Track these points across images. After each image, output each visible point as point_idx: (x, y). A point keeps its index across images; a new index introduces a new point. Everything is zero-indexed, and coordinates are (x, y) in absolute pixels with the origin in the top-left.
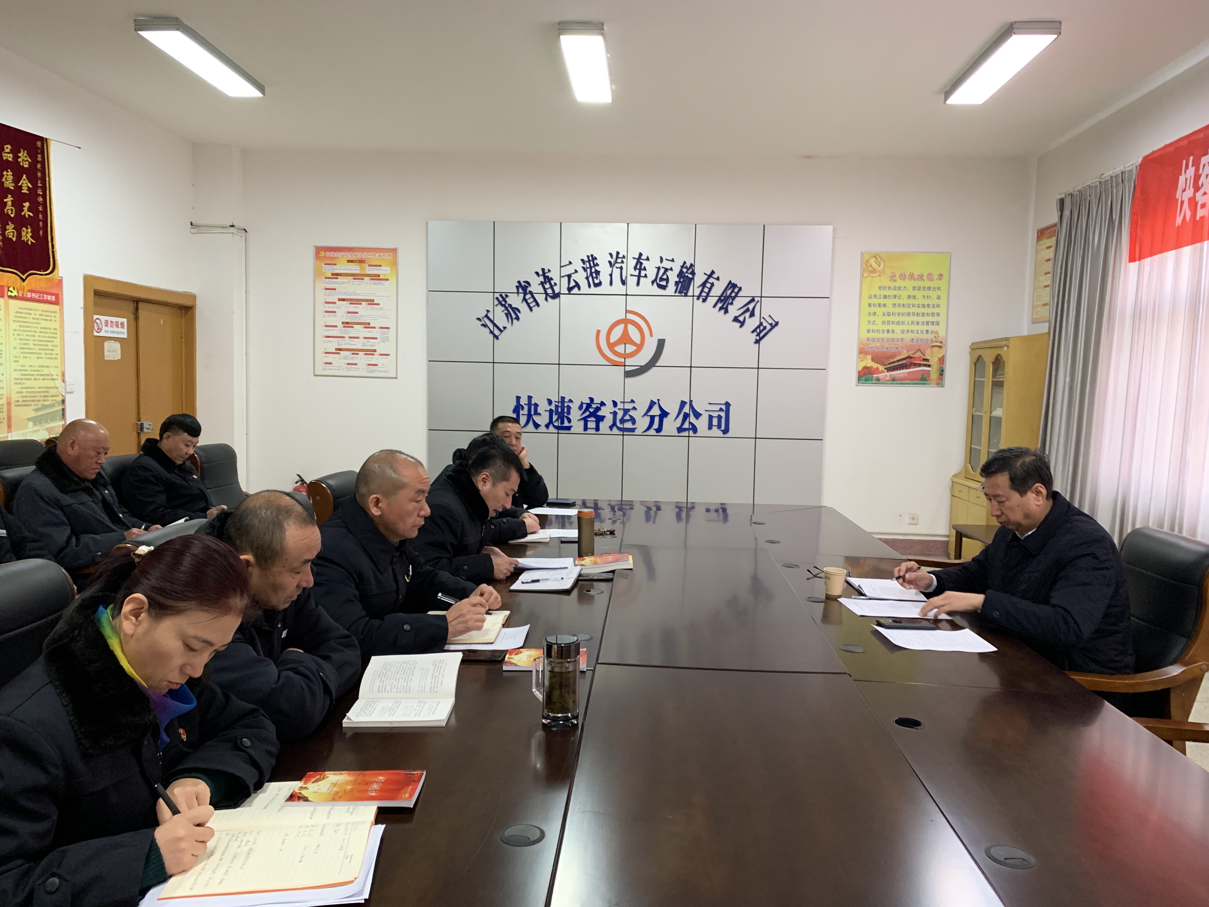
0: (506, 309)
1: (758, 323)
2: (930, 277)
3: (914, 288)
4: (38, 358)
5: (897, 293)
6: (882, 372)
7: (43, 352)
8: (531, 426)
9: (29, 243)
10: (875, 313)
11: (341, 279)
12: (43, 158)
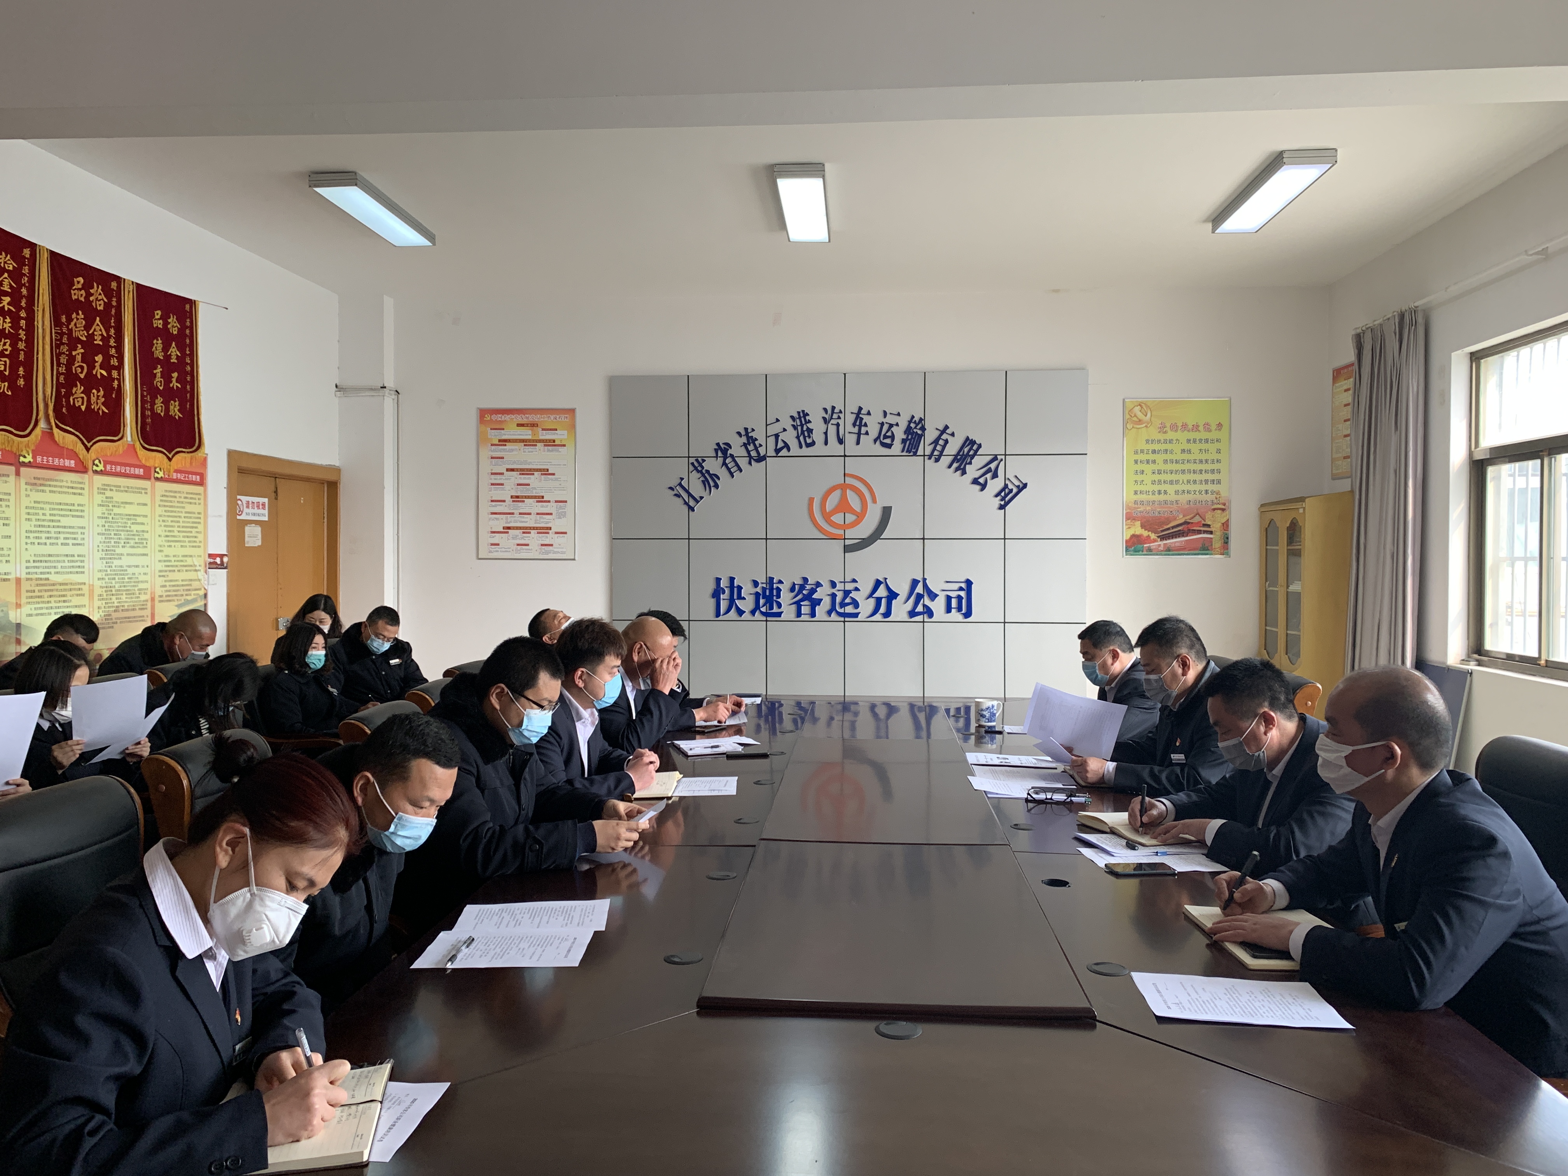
0: (703, 475)
1: (1002, 485)
2: (1207, 427)
3: (1189, 441)
4: (182, 546)
5: (1168, 446)
6: (1155, 541)
7: (187, 539)
8: (733, 613)
9: (177, 417)
10: (1143, 471)
11: (509, 446)
12: (191, 322)
